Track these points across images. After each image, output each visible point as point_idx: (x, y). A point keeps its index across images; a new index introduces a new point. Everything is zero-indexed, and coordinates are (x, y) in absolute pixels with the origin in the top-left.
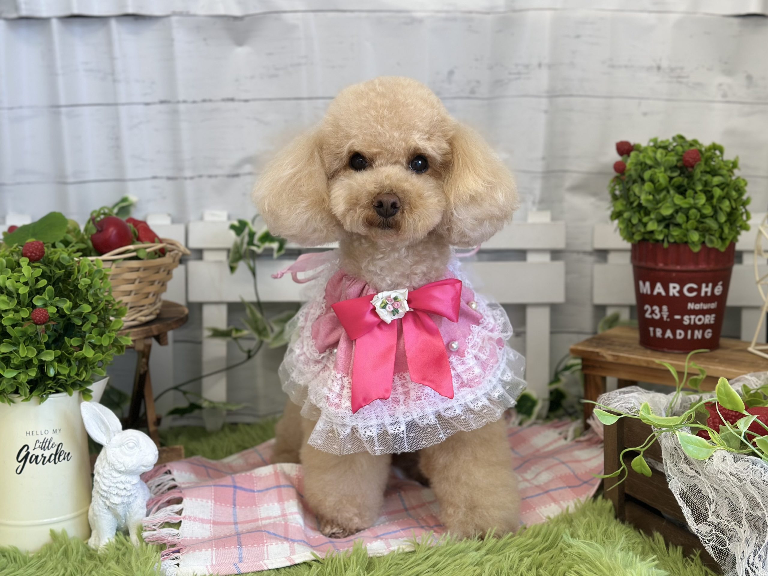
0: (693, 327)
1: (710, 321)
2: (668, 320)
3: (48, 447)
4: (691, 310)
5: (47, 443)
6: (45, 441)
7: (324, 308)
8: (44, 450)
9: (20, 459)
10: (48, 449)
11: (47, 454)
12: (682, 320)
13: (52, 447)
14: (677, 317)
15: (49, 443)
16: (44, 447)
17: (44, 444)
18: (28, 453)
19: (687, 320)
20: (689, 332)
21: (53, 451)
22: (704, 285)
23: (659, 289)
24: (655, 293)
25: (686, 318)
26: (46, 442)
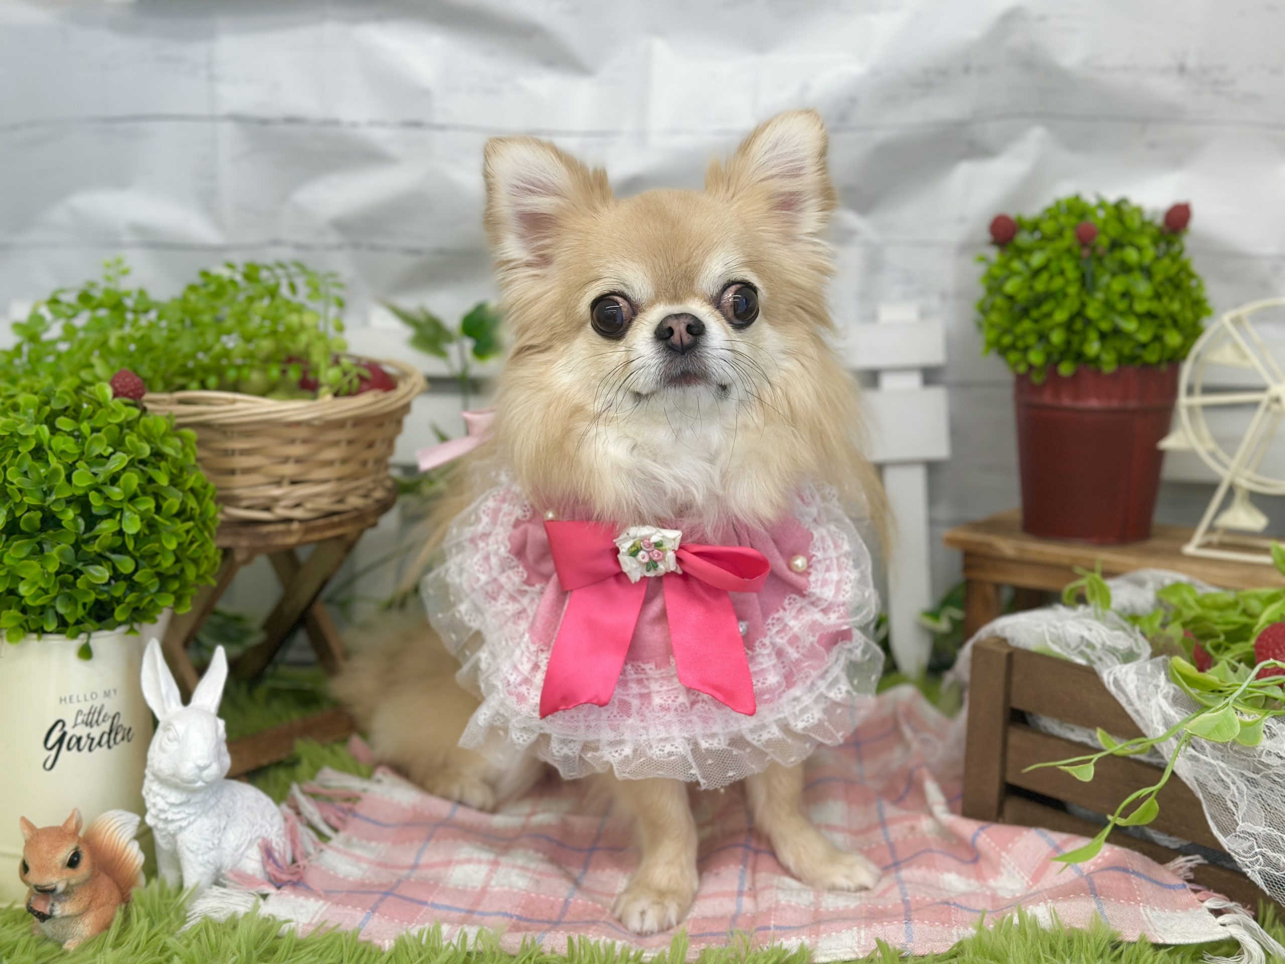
3: (97, 721)
5: (96, 715)
6: (93, 711)
8: (91, 726)
9: (50, 744)
10: (98, 725)
11: (96, 732)
13: (104, 721)
15: (99, 714)
16: (91, 722)
17: (91, 716)
18: (64, 734)
21: (106, 727)
26: (94, 714)
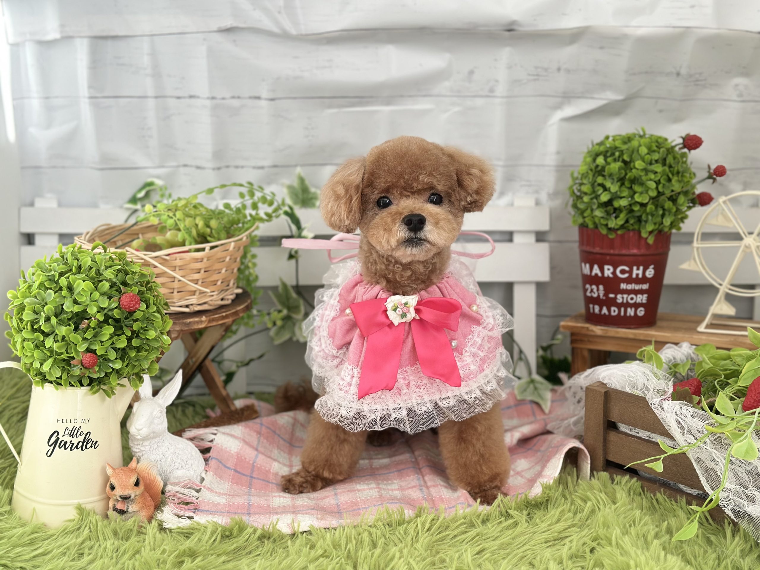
0: (627, 305)
1: (642, 300)
2: (604, 298)
3: (76, 435)
4: (623, 289)
5: (76, 432)
6: (74, 429)
7: (338, 310)
8: (73, 437)
9: (50, 444)
10: (77, 437)
11: (75, 441)
12: (616, 298)
13: (80, 435)
14: (612, 296)
15: (78, 432)
16: (73, 435)
17: (73, 431)
18: (58, 439)
19: (620, 298)
20: (623, 310)
21: (81, 438)
22: (635, 268)
23: (596, 270)
24: (593, 274)
25: (619, 296)
